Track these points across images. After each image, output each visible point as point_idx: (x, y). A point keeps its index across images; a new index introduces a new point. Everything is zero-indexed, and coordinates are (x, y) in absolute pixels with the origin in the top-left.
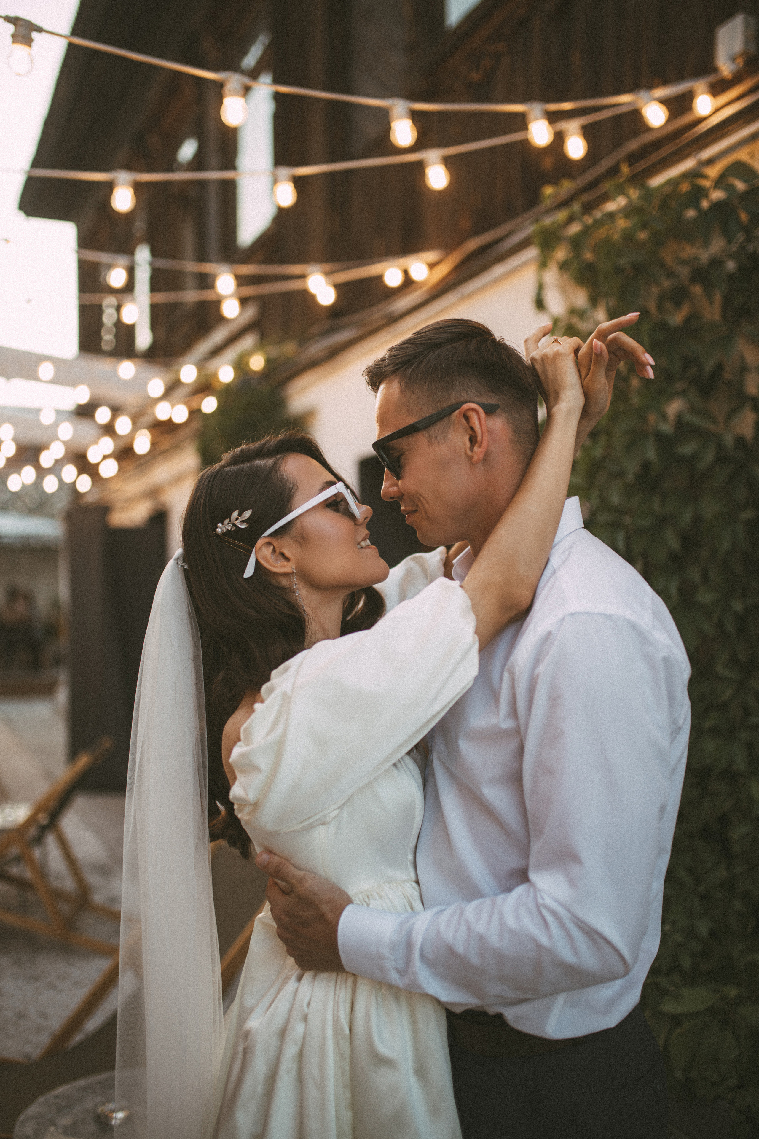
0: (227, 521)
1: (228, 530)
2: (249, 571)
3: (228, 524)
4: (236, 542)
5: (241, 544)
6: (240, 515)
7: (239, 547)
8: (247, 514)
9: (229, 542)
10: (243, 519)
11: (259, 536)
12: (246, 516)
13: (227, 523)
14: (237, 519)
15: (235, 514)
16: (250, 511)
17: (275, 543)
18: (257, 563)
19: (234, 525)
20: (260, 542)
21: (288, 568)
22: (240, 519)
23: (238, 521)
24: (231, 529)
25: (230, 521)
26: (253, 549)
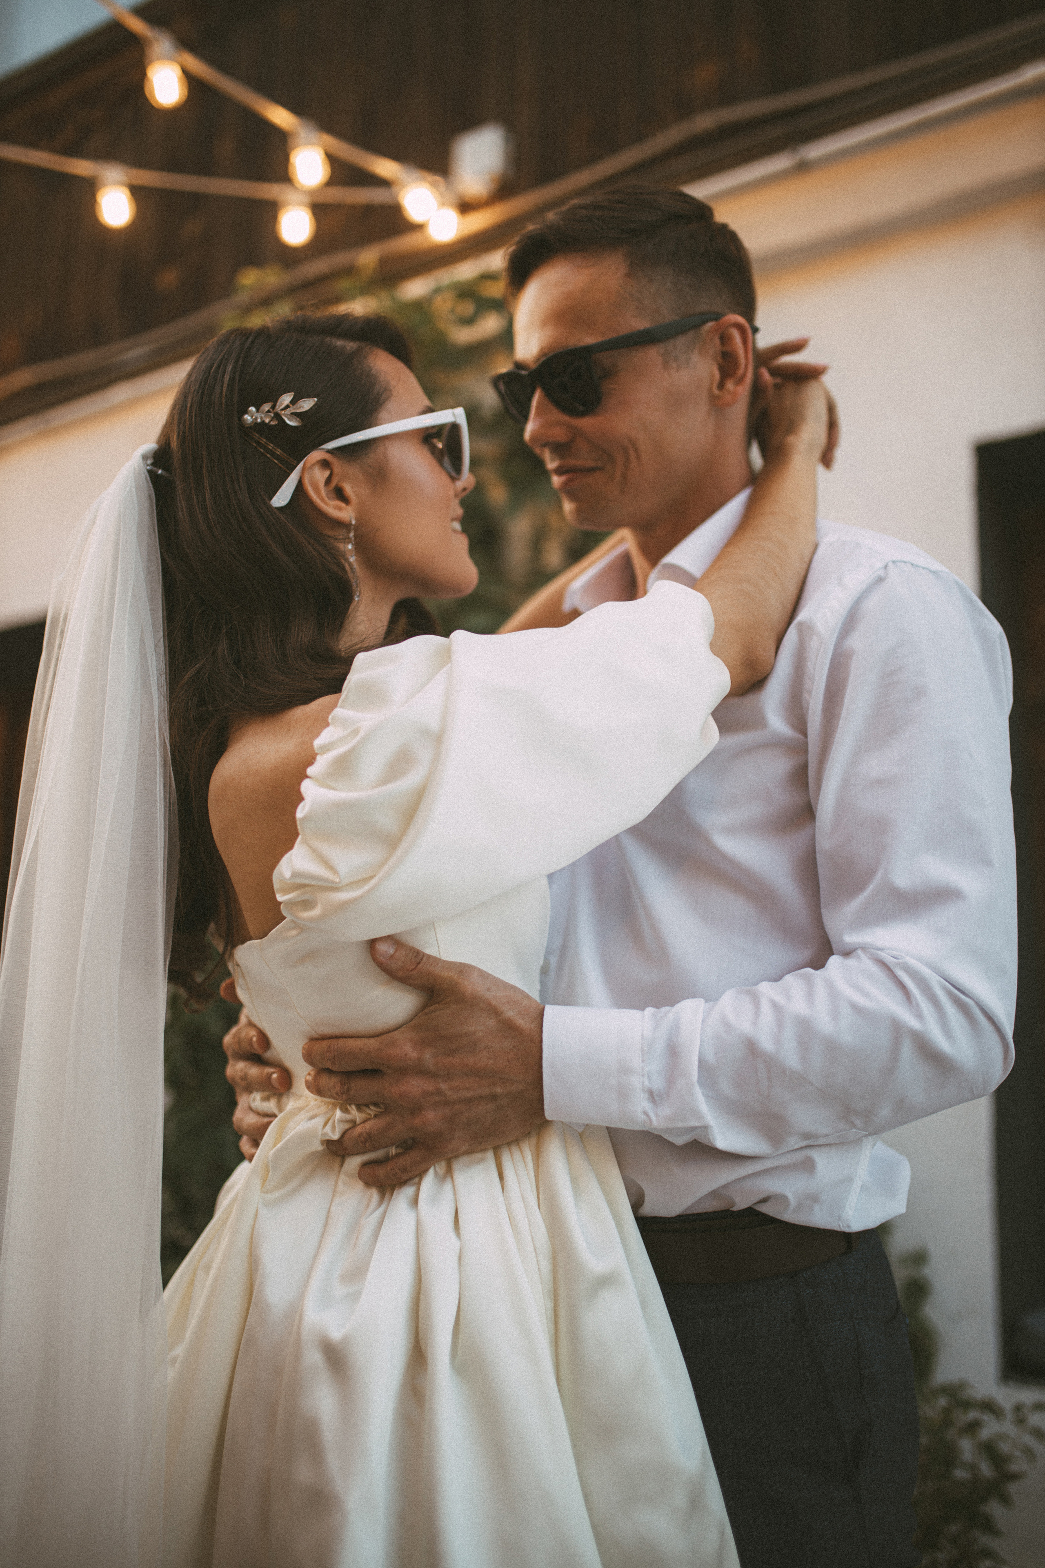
0: (267, 407)
1: (263, 422)
2: (281, 498)
3: (269, 411)
4: (271, 446)
5: (279, 452)
6: (293, 402)
7: (273, 454)
8: (307, 404)
9: (258, 443)
10: (298, 411)
11: (316, 446)
12: (303, 407)
13: (267, 409)
14: (287, 407)
15: (286, 399)
16: (314, 401)
17: (338, 465)
18: (300, 487)
19: (278, 416)
20: (316, 455)
21: (346, 514)
22: (292, 410)
23: (288, 411)
24: (270, 422)
25: (273, 407)
26: (298, 464)
